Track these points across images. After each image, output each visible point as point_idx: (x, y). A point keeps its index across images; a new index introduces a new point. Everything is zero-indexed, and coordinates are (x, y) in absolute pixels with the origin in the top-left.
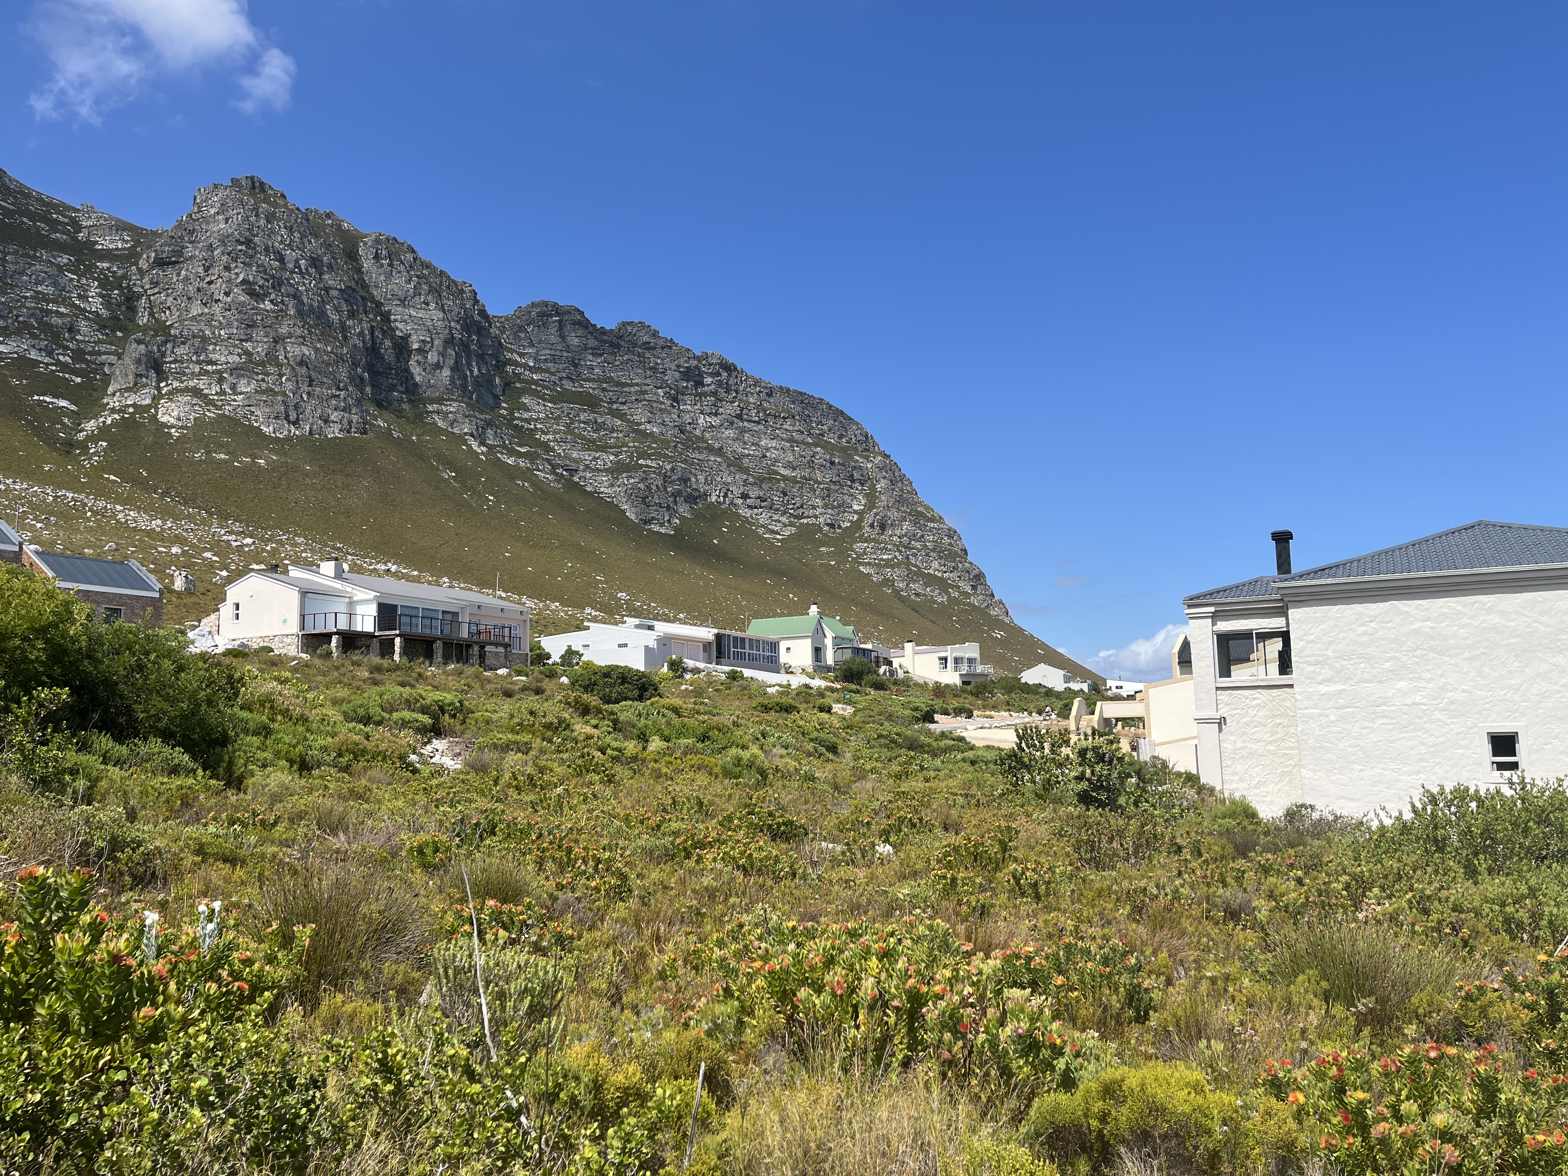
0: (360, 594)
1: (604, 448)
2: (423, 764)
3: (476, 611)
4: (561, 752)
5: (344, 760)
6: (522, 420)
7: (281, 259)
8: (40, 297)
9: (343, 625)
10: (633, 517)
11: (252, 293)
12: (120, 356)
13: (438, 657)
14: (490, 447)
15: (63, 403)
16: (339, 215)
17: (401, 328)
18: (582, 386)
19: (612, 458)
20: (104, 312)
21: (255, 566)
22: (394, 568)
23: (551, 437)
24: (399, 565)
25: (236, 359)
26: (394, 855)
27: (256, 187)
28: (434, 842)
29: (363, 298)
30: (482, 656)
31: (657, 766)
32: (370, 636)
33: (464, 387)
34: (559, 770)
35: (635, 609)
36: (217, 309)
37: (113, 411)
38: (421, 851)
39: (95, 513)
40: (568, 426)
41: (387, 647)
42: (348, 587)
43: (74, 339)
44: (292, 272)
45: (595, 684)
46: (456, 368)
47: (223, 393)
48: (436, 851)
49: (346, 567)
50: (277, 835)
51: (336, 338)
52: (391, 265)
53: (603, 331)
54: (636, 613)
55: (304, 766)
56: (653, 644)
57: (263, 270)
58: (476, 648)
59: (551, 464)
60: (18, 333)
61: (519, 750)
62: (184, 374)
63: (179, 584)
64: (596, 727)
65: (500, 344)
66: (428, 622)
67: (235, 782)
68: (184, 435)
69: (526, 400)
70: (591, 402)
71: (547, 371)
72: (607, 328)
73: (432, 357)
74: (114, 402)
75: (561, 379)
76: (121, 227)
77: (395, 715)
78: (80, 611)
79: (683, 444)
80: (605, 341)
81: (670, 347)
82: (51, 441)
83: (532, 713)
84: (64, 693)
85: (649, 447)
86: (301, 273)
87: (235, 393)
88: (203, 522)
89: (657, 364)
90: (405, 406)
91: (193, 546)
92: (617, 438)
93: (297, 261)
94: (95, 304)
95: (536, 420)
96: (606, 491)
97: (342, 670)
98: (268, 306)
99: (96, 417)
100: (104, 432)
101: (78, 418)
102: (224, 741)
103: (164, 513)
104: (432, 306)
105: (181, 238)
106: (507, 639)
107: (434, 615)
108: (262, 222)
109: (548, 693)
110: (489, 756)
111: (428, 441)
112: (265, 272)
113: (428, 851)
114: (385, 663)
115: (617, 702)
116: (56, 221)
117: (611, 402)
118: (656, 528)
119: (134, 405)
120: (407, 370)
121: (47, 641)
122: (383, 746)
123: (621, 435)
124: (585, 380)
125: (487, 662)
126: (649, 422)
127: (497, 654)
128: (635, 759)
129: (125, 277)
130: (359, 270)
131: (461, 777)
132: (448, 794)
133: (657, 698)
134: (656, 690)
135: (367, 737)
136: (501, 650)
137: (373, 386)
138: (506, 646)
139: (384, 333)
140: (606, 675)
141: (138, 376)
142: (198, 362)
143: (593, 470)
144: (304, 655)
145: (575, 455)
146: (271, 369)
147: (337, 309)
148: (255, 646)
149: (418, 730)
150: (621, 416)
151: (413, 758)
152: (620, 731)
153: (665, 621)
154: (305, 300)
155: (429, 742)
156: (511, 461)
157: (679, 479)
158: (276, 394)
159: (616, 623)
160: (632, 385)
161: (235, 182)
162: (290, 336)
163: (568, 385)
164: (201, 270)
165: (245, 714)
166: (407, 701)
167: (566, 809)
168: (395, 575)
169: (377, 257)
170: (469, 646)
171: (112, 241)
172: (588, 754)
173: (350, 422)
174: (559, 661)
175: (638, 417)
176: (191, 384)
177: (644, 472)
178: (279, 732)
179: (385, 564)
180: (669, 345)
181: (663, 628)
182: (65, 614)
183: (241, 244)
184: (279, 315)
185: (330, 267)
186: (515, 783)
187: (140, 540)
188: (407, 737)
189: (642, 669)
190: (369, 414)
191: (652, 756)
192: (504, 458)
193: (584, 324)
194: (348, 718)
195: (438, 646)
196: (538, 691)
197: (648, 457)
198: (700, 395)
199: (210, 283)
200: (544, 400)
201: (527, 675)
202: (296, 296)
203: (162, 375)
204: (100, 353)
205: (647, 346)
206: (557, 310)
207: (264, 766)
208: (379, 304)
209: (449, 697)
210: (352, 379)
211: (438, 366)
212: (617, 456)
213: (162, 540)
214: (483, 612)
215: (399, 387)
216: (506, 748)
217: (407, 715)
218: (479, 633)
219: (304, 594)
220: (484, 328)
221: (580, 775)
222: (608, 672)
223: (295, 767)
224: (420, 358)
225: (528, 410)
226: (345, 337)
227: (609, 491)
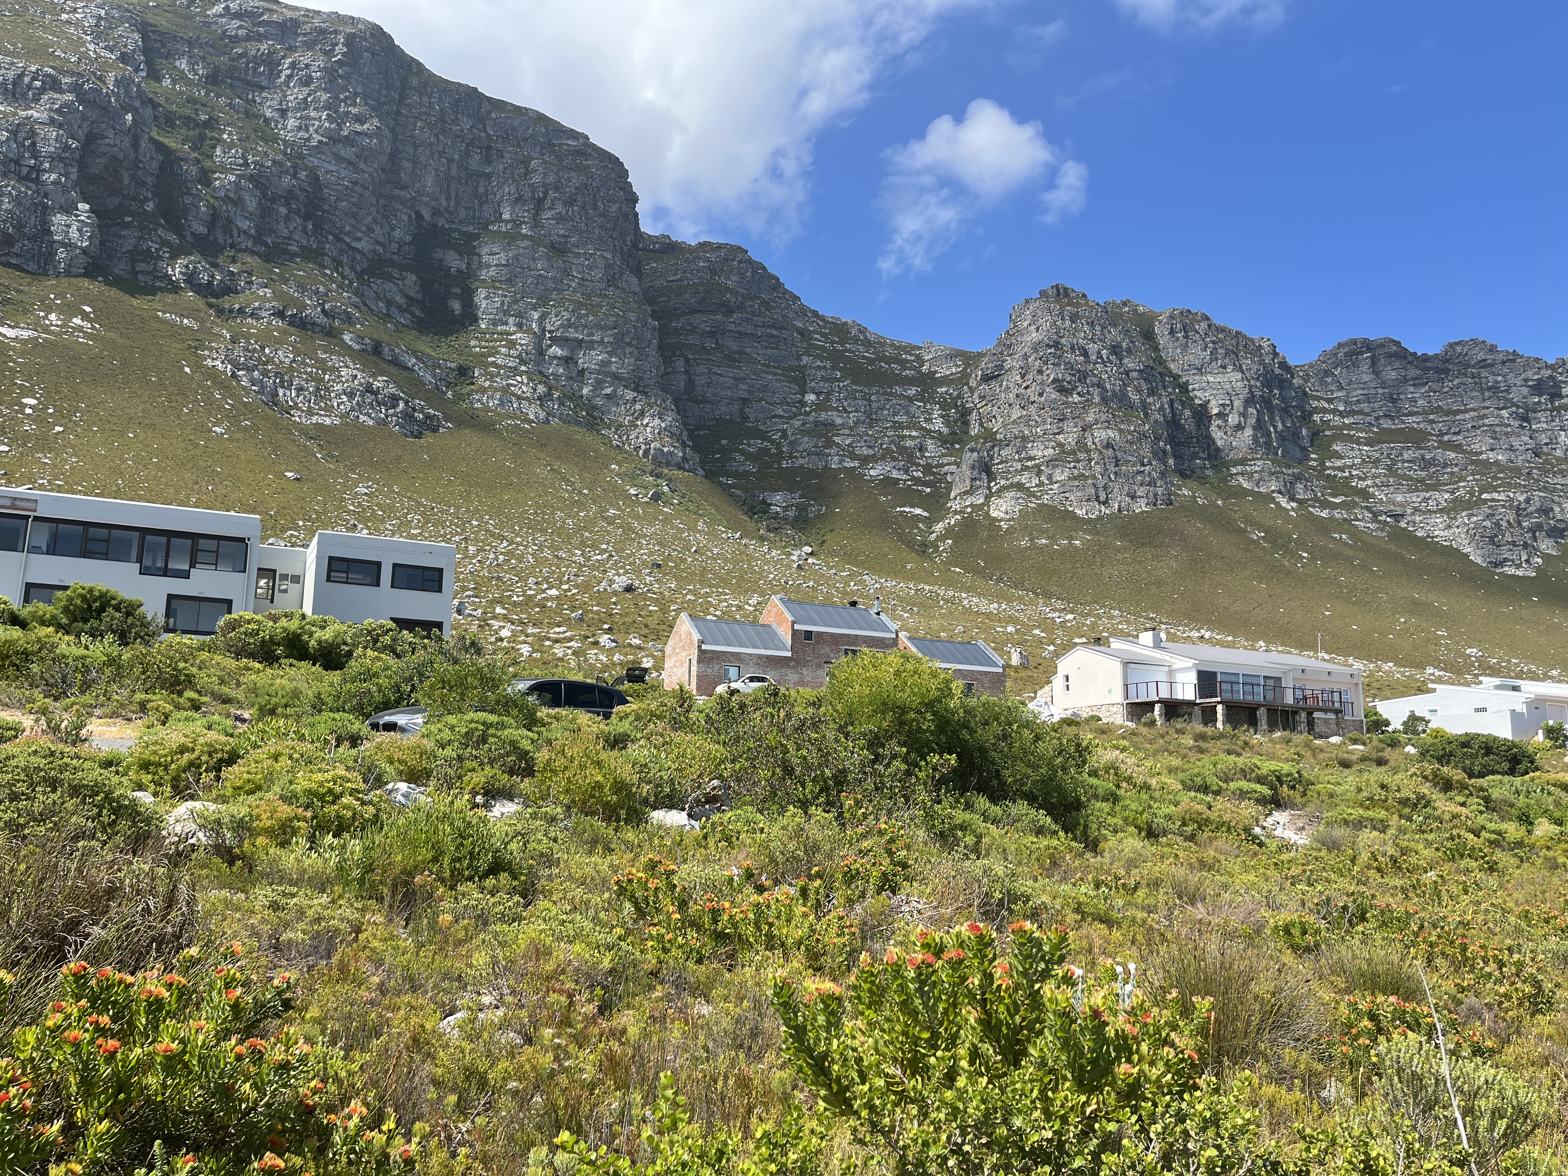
0: (1179, 663)
1: (1435, 487)
2: (1268, 837)
3: (1300, 675)
4: (1423, 832)
5: (1189, 829)
6: (1334, 468)
7: (1085, 353)
8: (898, 426)
9: (1164, 694)
10: (1479, 560)
11: (1062, 390)
12: (958, 465)
13: (1263, 725)
14: (1301, 502)
15: (918, 511)
16: (1134, 300)
17: (1200, 397)
18: (1403, 422)
19: (1446, 496)
20: (945, 430)
21: (1077, 640)
22: (1207, 635)
23: (1369, 482)
24: (1213, 631)
25: (1051, 451)
26: (1258, 932)
27: (1061, 293)
28: (1301, 923)
29: (1161, 374)
30: (1311, 723)
31: (1551, 854)
32: (1192, 704)
33: (1268, 444)
34: (1426, 852)
35: (1490, 667)
36: (1032, 409)
37: (956, 512)
38: (1287, 931)
39: (946, 601)
40: (1389, 468)
41: (1209, 715)
42: (1166, 657)
43: (923, 456)
44: (1096, 363)
45: (1451, 754)
46: (1259, 426)
47: (1042, 484)
48: (1304, 933)
49: (1163, 636)
50: (1140, 900)
51: (1138, 417)
52: (1186, 337)
53: (1426, 358)
54: (1494, 672)
55: (1151, 833)
56: (1521, 708)
57: (1070, 366)
58: (1303, 715)
59: (1371, 512)
60: (883, 458)
61: (1374, 828)
62: (1009, 472)
63: (1015, 660)
64: (1463, 804)
65: (1305, 393)
66: (1249, 688)
67: (1093, 846)
68: (1011, 527)
69: (1337, 447)
70: (1417, 438)
71: (1361, 412)
72: (1431, 353)
73: (1233, 419)
74: (955, 505)
75: (1377, 419)
76: (954, 355)
77: (1233, 785)
78: (957, 686)
79: (1539, 469)
80: (1429, 369)
81: (1514, 361)
82: (910, 544)
83: (1383, 787)
84: (953, 759)
85: (1495, 478)
86: (1103, 362)
87: (1052, 483)
88: (1031, 602)
89: (1497, 382)
90: (1208, 472)
91: (1023, 624)
92: (1452, 473)
93: (1099, 352)
94: (938, 425)
95: (1351, 467)
96: (1442, 533)
97: (1167, 738)
98: (1076, 398)
99: (942, 519)
100: (949, 532)
101: (930, 522)
102: (1078, 805)
103: (1001, 597)
104: (1230, 368)
105: (1002, 353)
106: (1337, 705)
107: (1255, 681)
108: (1068, 323)
109: (1392, 763)
110: (1340, 832)
111: (1233, 504)
112: (1072, 368)
113: (1296, 932)
114: (1209, 730)
115: (1481, 775)
116: (906, 361)
117: (1442, 434)
118: (1510, 571)
119: (971, 505)
120: (1208, 437)
121: (934, 714)
122: (1226, 817)
123: (1456, 469)
124: (1406, 415)
125: (1317, 730)
126: (1492, 450)
127: (1326, 721)
128: (1520, 844)
129: (959, 396)
130: (1156, 348)
131: (1314, 854)
132: (1304, 871)
133: (1538, 773)
134: (1532, 762)
135: (1210, 808)
136: (1332, 716)
137: (1176, 457)
138: (1337, 712)
139: (1183, 403)
140: (1465, 745)
141: (973, 480)
142: (1020, 460)
143: (1424, 513)
144: (1130, 724)
145: (1399, 498)
146: (1082, 456)
147: (1138, 390)
148: (1085, 715)
149: (1258, 801)
150: (1456, 448)
151: (1257, 830)
152: (1494, 810)
153: (1532, 679)
154: (1108, 386)
155: (1270, 814)
156: (1324, 514)
157: (1537, 511)
158: (1086, 478)
159: (1467, 684)
160: (1466, 411)
161: (1043, 293)
162: (1096, 422)
163: (1386, 424)
164: (1018, 377)
165: (1093, 781)
166: (1243, 771)
167: (1445, 897)
168: (1209, 641)
169: (1172, 332)
170: (1295, 713)
171: (948, 368)
172: (1459, 837)
173: (1156, 495)
174: (1401, 728)
175: (1477, 446)
176: (1016, 480)
177: (1490, 507)
178: (1125, 798)
179: (1198, 630)
180: (1513, 358)
181: (1532, 688)
182: (946, 691)
183: (1051, 347)
184: (1087, 404)
185: (1129, 351)
186: (1375, 864)
187: (982, 622)
188: (1248, 810)
189: (1510, 737)
190: (1173, 485)
191: (1542, 842)
192: (1316, 511)
193: (1402, 355)
194: (1187, 788)
195: (1262, 713)
196: (1381, 762)
197: (1495, 489)
198: (1558, 409)
199: (1026, 388)
200: (1359, 444)
201: (1364, 744)
202: (1100, 385)
203: (991, 477)
204: (943, 465)
205: (1483, 364)
206: (1368, 345)
207: (1116, 831)
208: (1176, 377)
209: (1286, 768)
210: (1155, 453)
211: (1239, 427)
212: (1453, 493)
213: (999, 621)
214: (1308, 676)
215: (1201, 455)
216: (1359, 824)
217: (1244, 785)
218: (1305, 698)
219: (1126, 664)
220: (1286, 380)
221: (1453, 859)
222: (1466, 742)
223: (1143, 834)
224: (1220, 422)
225: (1340, 457)
226: (1146, 415)
227: (1446, 533)
